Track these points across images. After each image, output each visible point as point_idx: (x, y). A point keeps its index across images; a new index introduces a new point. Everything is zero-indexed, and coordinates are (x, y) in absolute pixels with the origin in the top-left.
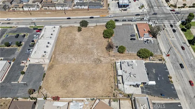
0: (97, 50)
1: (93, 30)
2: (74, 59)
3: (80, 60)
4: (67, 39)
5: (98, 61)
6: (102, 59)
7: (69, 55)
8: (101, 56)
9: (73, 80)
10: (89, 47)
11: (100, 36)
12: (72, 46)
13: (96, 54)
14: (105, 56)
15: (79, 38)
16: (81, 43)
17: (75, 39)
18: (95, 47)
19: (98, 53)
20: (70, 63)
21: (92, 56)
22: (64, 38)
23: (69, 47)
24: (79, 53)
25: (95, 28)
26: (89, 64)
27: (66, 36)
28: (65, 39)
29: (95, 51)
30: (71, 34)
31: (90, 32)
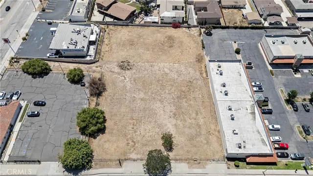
0: (125, 87)
1: (131, 143)
2: (166, 70)
3: (156, 68)
4: (194, 115)
5: (125, 66)
6: (117, 70)
7: (176, 77)
8: (119, 74)
9: (161, 44)
10: (142, 95)
11: (115, 124)
12: (178, 97)
13: (127, 79)
14: (110, 73)
15: (166, 117)
16: (158, 104)
17: (175, 114)
18: (127, 94)
19: (123, 81)
20: (171, 64)
21: (134, 76)
22: (200, 116)
23: (182, 96)
24: (158, 81)
25: (125, 153)
26: (139, 62)
27: (199, 126)
28: (197, 114)
29: (129, 85)
30: (187, 131)
31: (139, 138)
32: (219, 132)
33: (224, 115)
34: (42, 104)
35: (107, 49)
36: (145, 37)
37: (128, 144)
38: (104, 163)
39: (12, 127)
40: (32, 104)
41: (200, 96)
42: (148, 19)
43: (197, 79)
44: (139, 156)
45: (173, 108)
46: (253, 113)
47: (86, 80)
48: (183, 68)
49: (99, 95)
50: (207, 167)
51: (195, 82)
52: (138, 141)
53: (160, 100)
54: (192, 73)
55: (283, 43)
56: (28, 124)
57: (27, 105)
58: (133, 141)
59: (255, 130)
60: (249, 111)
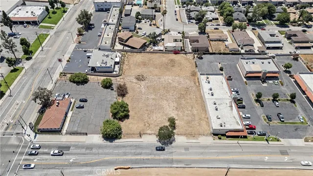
0: (141, 92)
1: (147, 125)
2: (169, 81)
3: (162, 79)
4: (190, 108)
5: (140, 78)
6: (135, 81)
7: (177, 85)
8: (136, 83)
9: (166, 64)
10: (153, 97)
11: (136, 113)
12: (178, 98)
13: (143, 87)
14: (130, 83)
15: (171, 110)
16: (165, 102)
17: (177, 108)
18: (143, 96)
19: (139, 88)
20: (173, 77)
21: (147, 85)
22: (194, 109)
23: (181, 96)
24: (164, 88)
25: (143, 130)
26: (150, 76)
27: (194, 115)
28: (192, 108)
29: (143, 90)
30: (185, 118)
31: (152, 122)
32: (207, 118)
33: (210, 107)
34: (85, 101)
35: (127, 68)
36: (154, 60)
37: (145, 125)
38: (130, 135)
39: (66, 114)
40: (78, 101)
41: (195, 97)
42: (156, 48)
43: (193, 87)
44: (153, 132)
45: (175, 105)
46: (231, 106)
47: (114, 86)
48: (182, 80)
49: (123, 95)
50: (199, 139)
51: (190, 88)
52: (152, 124)
53: (166, 100)
54: (188, 83)
55: (254, 63)
56: (77, 112)
57: (75, 102)
58: (148, 124)
59: (232, 116)
60: (228, 105)
